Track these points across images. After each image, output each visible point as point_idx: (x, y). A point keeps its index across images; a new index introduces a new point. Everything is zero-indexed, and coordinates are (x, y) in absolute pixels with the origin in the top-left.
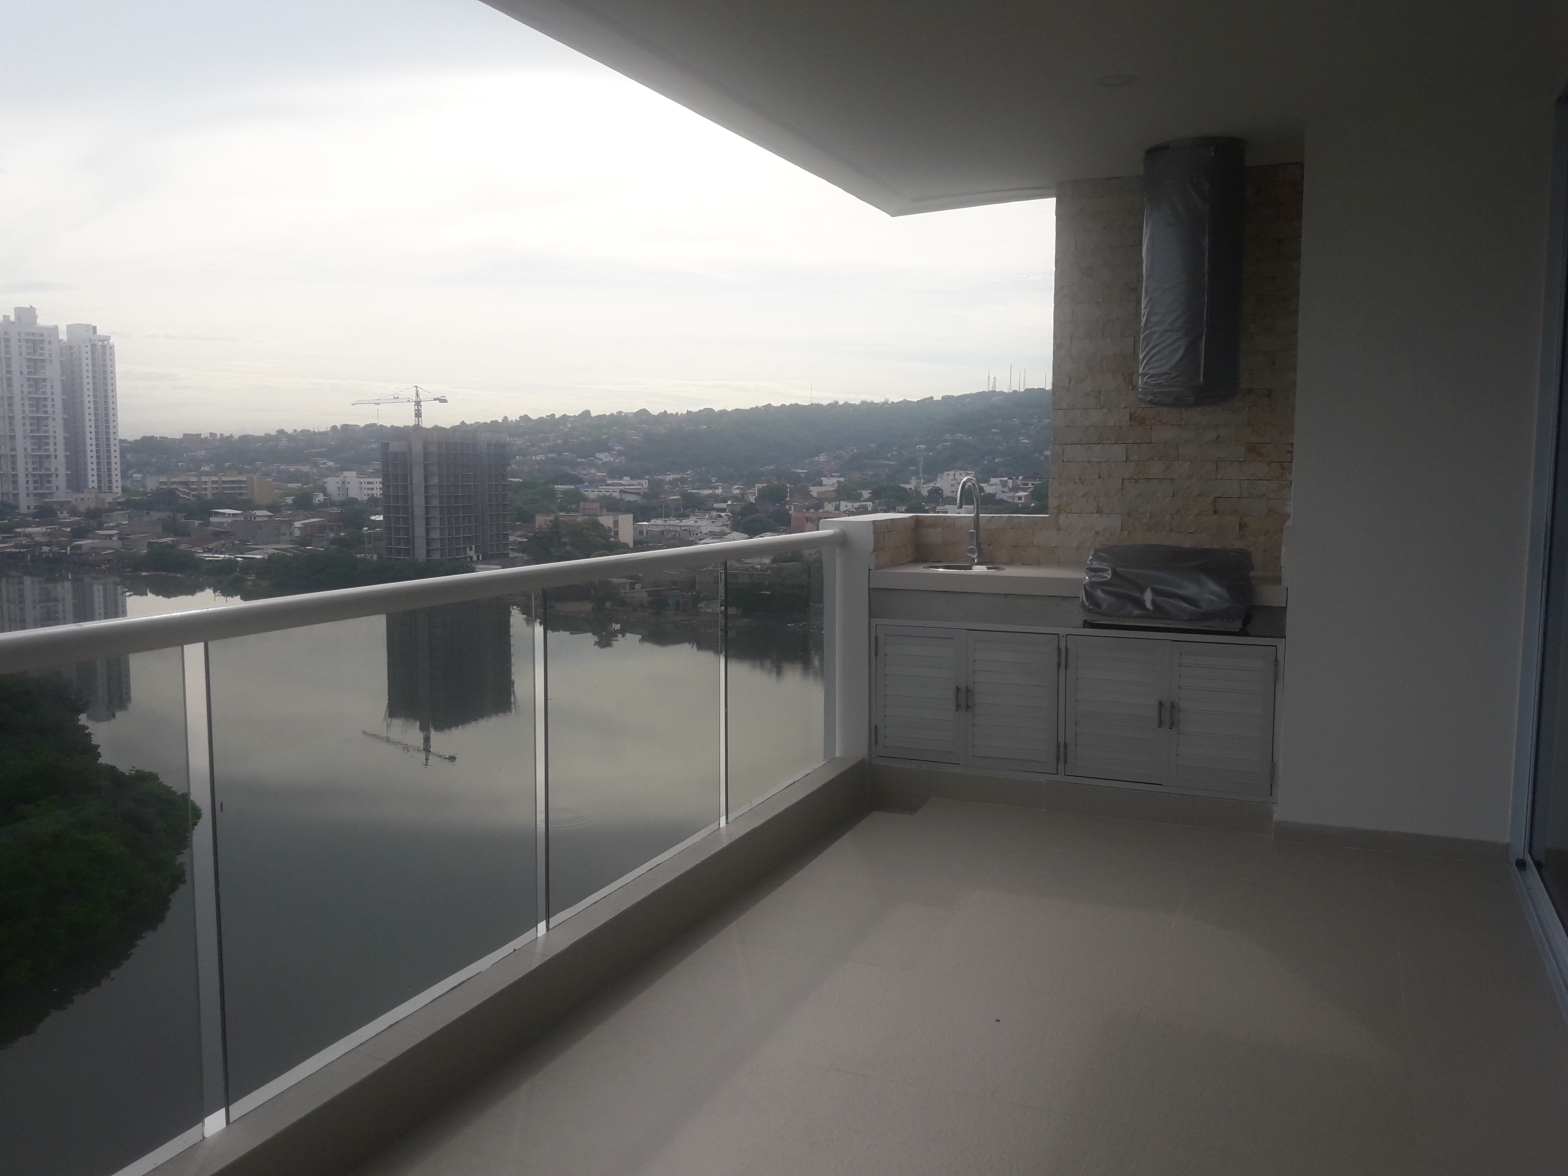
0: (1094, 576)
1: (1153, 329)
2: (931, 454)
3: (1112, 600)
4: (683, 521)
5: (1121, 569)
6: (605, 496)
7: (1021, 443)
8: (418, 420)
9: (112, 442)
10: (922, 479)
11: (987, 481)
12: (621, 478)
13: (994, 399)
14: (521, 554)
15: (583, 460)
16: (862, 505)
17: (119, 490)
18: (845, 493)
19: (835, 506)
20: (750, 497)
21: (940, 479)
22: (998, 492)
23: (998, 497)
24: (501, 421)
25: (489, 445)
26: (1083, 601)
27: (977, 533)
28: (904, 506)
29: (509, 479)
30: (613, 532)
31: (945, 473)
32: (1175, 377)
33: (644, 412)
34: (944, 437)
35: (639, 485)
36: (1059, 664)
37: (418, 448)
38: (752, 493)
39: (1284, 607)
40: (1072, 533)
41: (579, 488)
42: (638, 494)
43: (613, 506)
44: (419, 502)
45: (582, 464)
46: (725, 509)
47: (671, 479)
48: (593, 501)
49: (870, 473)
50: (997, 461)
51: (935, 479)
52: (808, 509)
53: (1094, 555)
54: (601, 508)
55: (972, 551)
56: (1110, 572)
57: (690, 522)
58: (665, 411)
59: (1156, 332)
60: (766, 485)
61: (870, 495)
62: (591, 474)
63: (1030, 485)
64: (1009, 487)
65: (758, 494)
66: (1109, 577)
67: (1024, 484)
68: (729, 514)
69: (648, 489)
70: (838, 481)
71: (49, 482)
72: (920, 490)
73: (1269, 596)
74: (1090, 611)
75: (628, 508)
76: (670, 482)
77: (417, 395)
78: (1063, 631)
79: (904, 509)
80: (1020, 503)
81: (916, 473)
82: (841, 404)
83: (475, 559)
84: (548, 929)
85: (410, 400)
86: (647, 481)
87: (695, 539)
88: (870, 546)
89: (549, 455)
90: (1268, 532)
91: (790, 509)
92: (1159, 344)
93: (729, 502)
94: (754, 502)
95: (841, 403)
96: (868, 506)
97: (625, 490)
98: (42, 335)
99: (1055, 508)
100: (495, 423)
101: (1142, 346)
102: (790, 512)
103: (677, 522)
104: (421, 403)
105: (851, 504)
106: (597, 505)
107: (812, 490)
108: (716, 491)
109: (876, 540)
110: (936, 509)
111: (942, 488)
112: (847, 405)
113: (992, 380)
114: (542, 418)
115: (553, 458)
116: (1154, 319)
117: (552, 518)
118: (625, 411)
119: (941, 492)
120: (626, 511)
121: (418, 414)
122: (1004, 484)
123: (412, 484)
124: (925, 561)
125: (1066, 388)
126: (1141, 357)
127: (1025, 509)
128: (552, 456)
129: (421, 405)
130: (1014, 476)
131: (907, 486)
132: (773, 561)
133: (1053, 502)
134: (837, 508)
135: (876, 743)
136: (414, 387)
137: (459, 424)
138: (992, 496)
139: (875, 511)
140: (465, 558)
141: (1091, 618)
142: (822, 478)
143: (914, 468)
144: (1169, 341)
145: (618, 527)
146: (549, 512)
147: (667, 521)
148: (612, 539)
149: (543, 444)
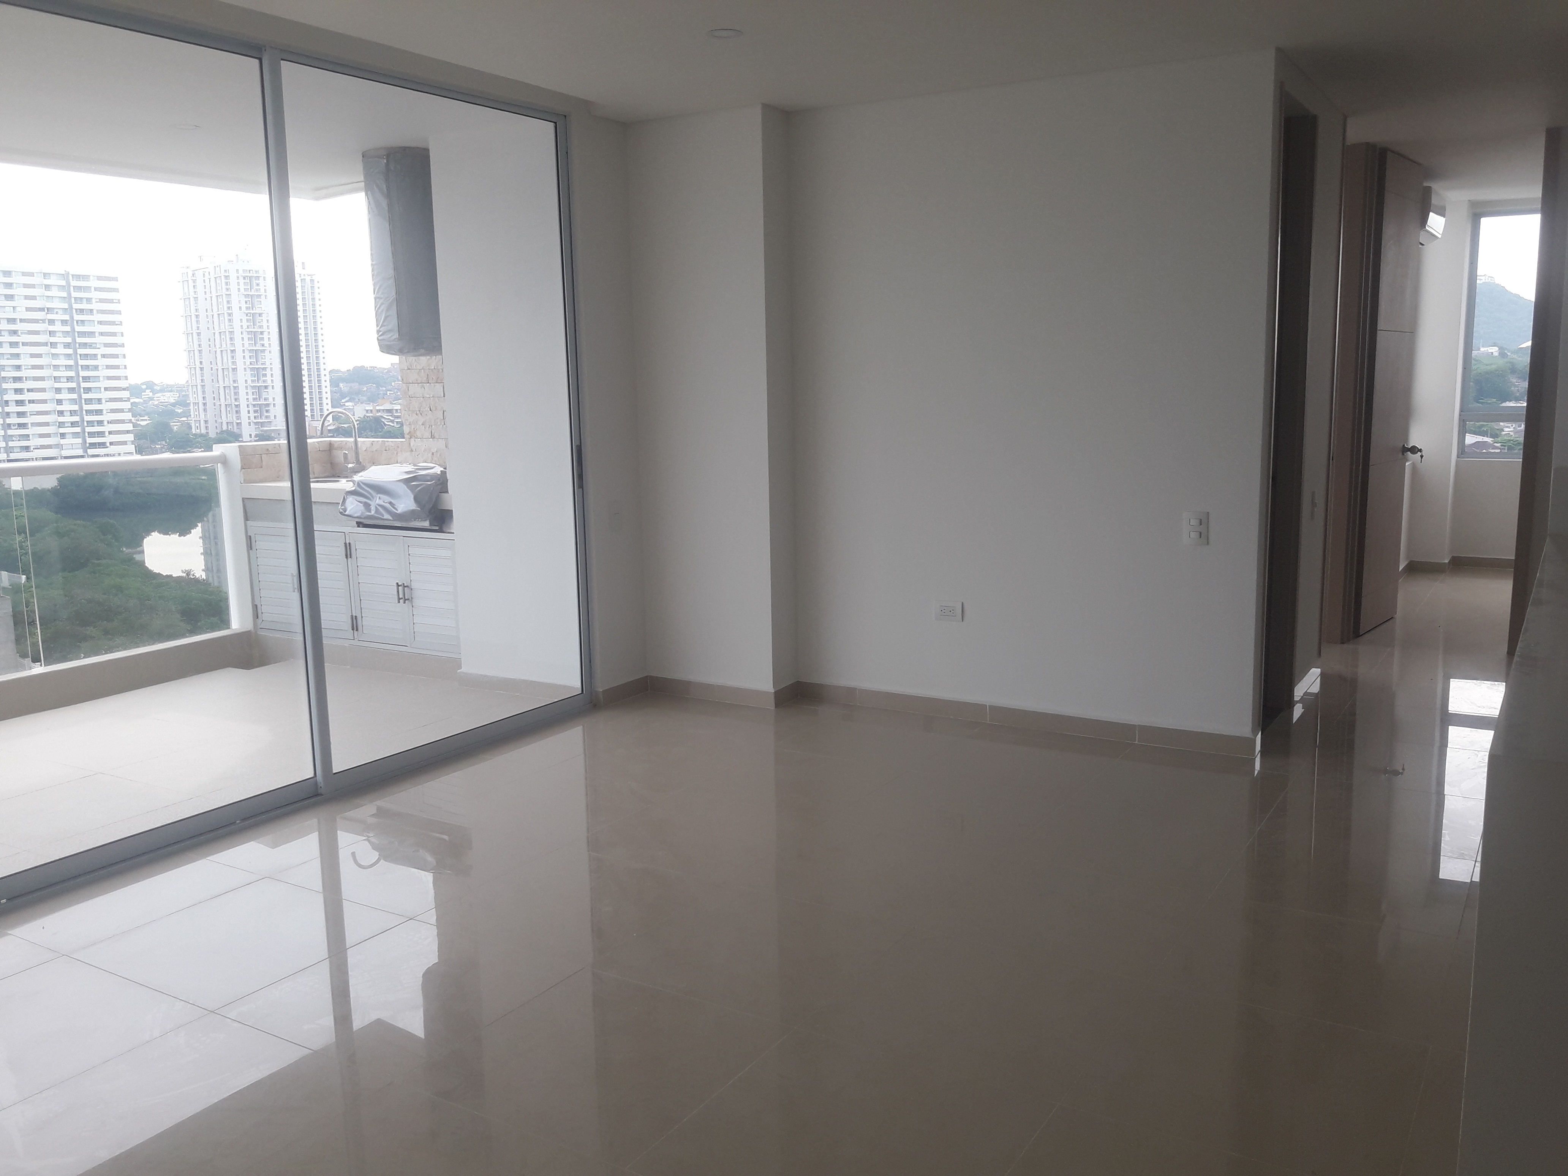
9: (322, 373)
71: (267, 411)
98: (257, 272)
109: (244, 461)
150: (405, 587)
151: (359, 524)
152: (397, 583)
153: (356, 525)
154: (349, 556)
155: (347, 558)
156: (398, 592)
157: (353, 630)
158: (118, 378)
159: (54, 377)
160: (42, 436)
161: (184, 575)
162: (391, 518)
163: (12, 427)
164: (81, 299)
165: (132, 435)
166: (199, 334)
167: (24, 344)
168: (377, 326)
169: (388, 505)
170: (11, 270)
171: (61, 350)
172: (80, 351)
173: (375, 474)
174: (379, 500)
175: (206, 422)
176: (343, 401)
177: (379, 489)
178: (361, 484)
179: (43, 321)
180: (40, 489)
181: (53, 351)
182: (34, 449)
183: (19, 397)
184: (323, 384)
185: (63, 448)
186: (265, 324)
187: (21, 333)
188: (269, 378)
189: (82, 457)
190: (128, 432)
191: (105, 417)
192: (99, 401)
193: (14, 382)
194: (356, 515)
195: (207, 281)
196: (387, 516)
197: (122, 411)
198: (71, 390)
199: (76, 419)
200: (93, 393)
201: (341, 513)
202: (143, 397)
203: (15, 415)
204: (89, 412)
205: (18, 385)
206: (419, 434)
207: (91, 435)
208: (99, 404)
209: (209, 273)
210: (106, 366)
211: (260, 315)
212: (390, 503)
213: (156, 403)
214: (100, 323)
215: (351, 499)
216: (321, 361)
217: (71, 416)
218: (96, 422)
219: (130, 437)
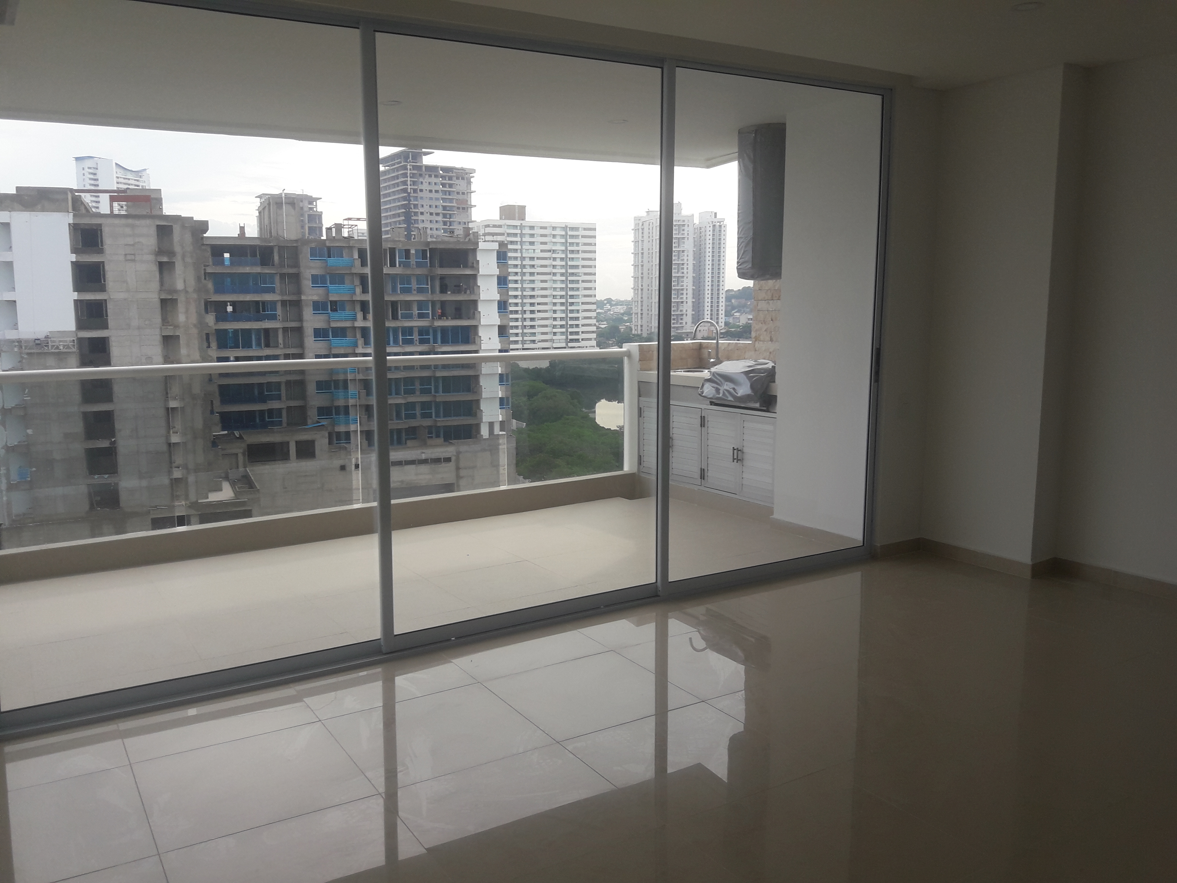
9: (721, 292)
17: (723, 324)
71: (682, 319)
98: (684, 221)
99: (754, 338)
150: (739, 450)
151: (712, 403)
152: (734, 448)
153: (709, 404)
154: (703, 426)
155: (701, 427)
156: (733, 454)
157: (701, 478)
158: (590, 296)
159: (553, 295)
160: (543, 333)
161: (618, 429)
162: (732, 399)
163: (527, 328)
164: (573, 243)
165: (595, 334)
166: (642, 266)
167: (538, 274)
168: (738, 259)
169: (732, 390)
170: (534, 225)
171: (558, 278)
172: (570, 278)
173: (729, 367)
174: (727, 386)
175: (641, 326)
176: (733, 312)
177: (727, 378)
178: (715, 375)
179: (550, 258)
180: (538, 367)
181: (554, 278)
182: (538, 342)
183: (532, 308)
184: (721, 300)
185: (555, 342)
186: (685, 258)
187: (537, 267)
188: (685, 296)
189: (565, 348)
190: (593, 332)
191: (580, 322)
192: (578, 311)
193: (530, 299)
194: (709, 397)
195: (651, 229)
196: (730, 398)
197: (590, 318)
198: (562, 304)
199: (563, 323)
200: (575, 306)
201: (700, 394)
202: (605, 309)
203: (529, 320)
204: (571, 319)
205: (532, 301)
206: (762, 338)
207: (572, 333)
208: (578, 313)
209: (653, 223)
210: (584, 288)
211: (683, 251)
212: (734, 389)
213: (612, 313)
214: (583, 259)
215: (707, 384)
216: (721, 283)
217: (561, 321)
218: (575, 325)
219: (594, 336)
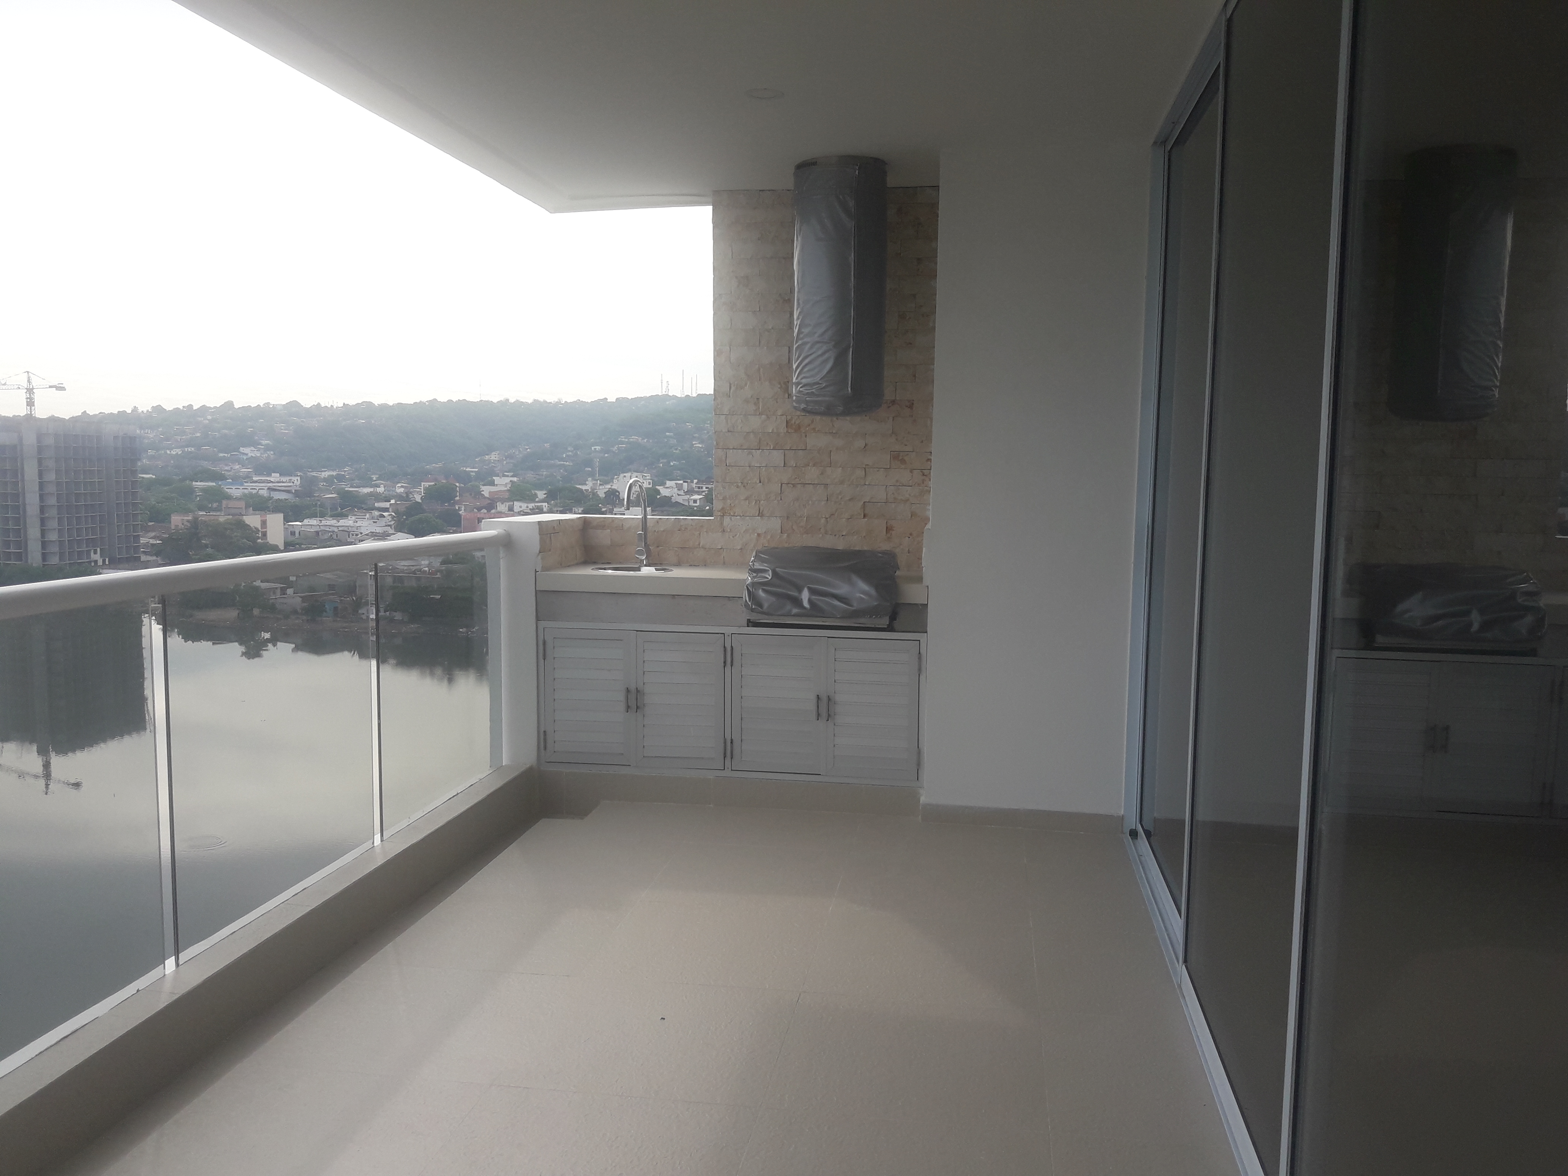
0: (756, 576)
1: (805, 340)
2: (606, 455)
3: (773, 599)
4: (341, 520)
5: (780, 569)
6: (251, 494)
7: (694, 447)
8: (31, 409)
10: (598, 481)
11: (663, 484)
12: (269, 475)
13: (667, 403)
14: (154, 558)
15: (226, 455)
16: (538, 506)
18: (519, 493)
19: (509, 507)
20: (415, 496)
21: (616, 481)
22: (674, 495)
23: (673, 500)
24: (130, 412)
25: (116, 438)
26: (746, 601)
27: (645, 535)
28: (581, 507)
29: (140, 475)
30: (260, 533)
31: (622, 475)
32: (824, 388)
33: (294, 404)
34: (619, 439)
35: (290, 482)
36: (725, 662)
37: (30, 440)
38: (418, 492)
39: (925, 604)
40: (736, 535)
41: (220, 485)
42: (289, 492)
43: (261, 505)
44: (32, 500)
45: (224, 458)
46: (388, 508)
47: (326, 476)
48: (238, 499)
49: (545, 473)
50: (672, 464)
51: (612, 480)
52: (479, 509)
53: (755, 557)
54: (247, 507)
55: (640, 553)
56: (770, 572)
57: (348, 522)
58: (319, 404)
59: (808, 343)
60: (433, 483)
61: (545, 496)
62: (234, 470)
63: (704, 489)
64: (684, 491)
65: (424, 493)
66: (770, 578)
67: (699, 488)
68: (393, 514)
69: (300, 487)
70: (511, 481)
72: (597, 492)
73: (912, 594)
74: (752, 610)
75: (279, 506)
76: (325, 480)
77: (29, 381)
78: (728, 630)
79: (581, 510)
80: (696, 506)
81: (592, 475)
82: (512, 402)
83: (100, 563)
84: (177, 965)
85: (20, 386)
86: (299, 478)
87: (355, 540)
88: (537, 548)
89: (186, 449)
90: (911, 534)
91: (460, 509)
92: (811, 354)
93: (393, 501)
94: (420, 501)
95: (512, 400)
96: (544, 507)
97: (274, 487)
99: (719, 511)
100: (122, 414)
101: (795, 356)
102: (460, 512)
103: (332, 522)
104: (34, 390)
105: (526, 505)
106: (242, 504)
107: (484, 489)
108: (378, 489)
109: (542, 541)
110: (613, 511)
111: (619, 490)
112: (519, 403)
113: (665, 385)
114: (178, 408)
115: (191, 452)
116: (806, 331)
117: (190, 518)
118: (272, 402)
119: (618, 494)
120: (276, 510)
121: (30, 403)
122: (679, 487)
123: (23, 480)
124: (595, 563)
125: (727, 394)
126: (794, 367)
127: (700, 512)
128: (189, 450)
129: (34, 392)
130: (689, 480)
131: (584, 488)
132: (443, 563)
133: (717, 505)
134: (511, 509)
135: (545, 748)
136: (25, 372)
137: (80, 414)
138: (667, 499)
139: (550, 511)
140: (90, 562)
141: (754, 617)
142: (494, 478)
143: (590, 469)
144: (820, 352)
145: (266, 528)
146: (187, 511)
147: (323, 521)
148: (259, 541)
149: (179, 438)
